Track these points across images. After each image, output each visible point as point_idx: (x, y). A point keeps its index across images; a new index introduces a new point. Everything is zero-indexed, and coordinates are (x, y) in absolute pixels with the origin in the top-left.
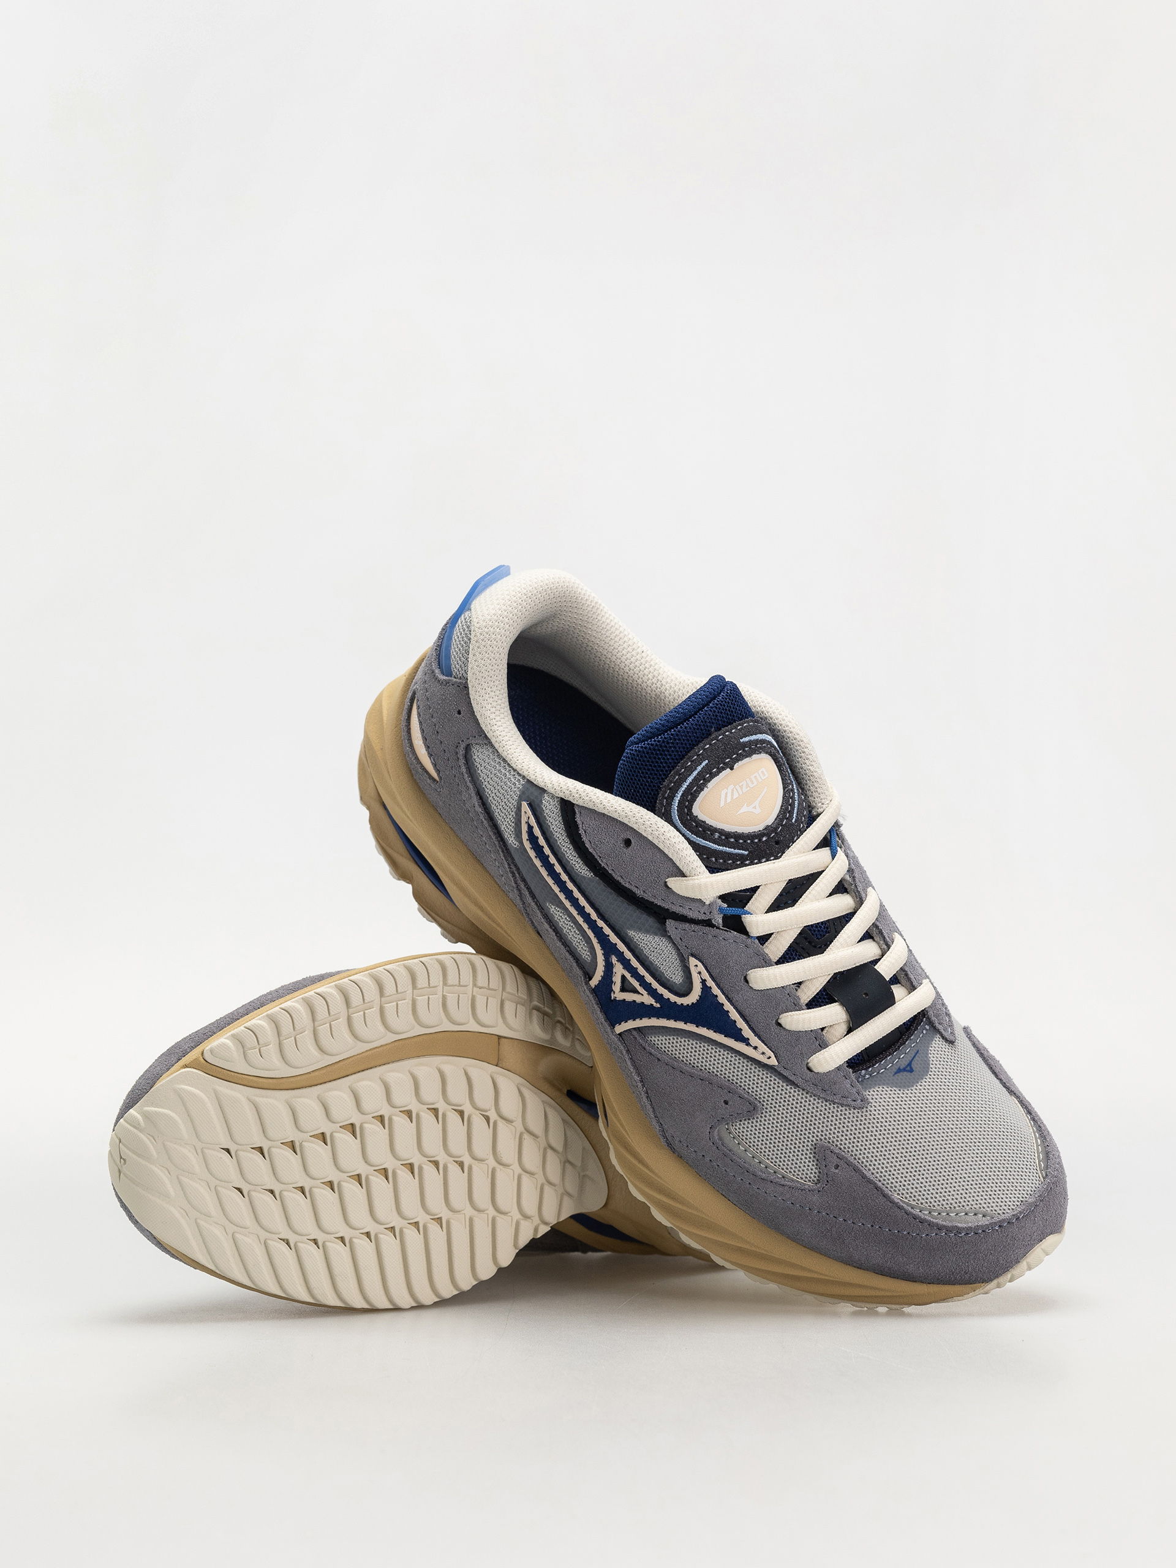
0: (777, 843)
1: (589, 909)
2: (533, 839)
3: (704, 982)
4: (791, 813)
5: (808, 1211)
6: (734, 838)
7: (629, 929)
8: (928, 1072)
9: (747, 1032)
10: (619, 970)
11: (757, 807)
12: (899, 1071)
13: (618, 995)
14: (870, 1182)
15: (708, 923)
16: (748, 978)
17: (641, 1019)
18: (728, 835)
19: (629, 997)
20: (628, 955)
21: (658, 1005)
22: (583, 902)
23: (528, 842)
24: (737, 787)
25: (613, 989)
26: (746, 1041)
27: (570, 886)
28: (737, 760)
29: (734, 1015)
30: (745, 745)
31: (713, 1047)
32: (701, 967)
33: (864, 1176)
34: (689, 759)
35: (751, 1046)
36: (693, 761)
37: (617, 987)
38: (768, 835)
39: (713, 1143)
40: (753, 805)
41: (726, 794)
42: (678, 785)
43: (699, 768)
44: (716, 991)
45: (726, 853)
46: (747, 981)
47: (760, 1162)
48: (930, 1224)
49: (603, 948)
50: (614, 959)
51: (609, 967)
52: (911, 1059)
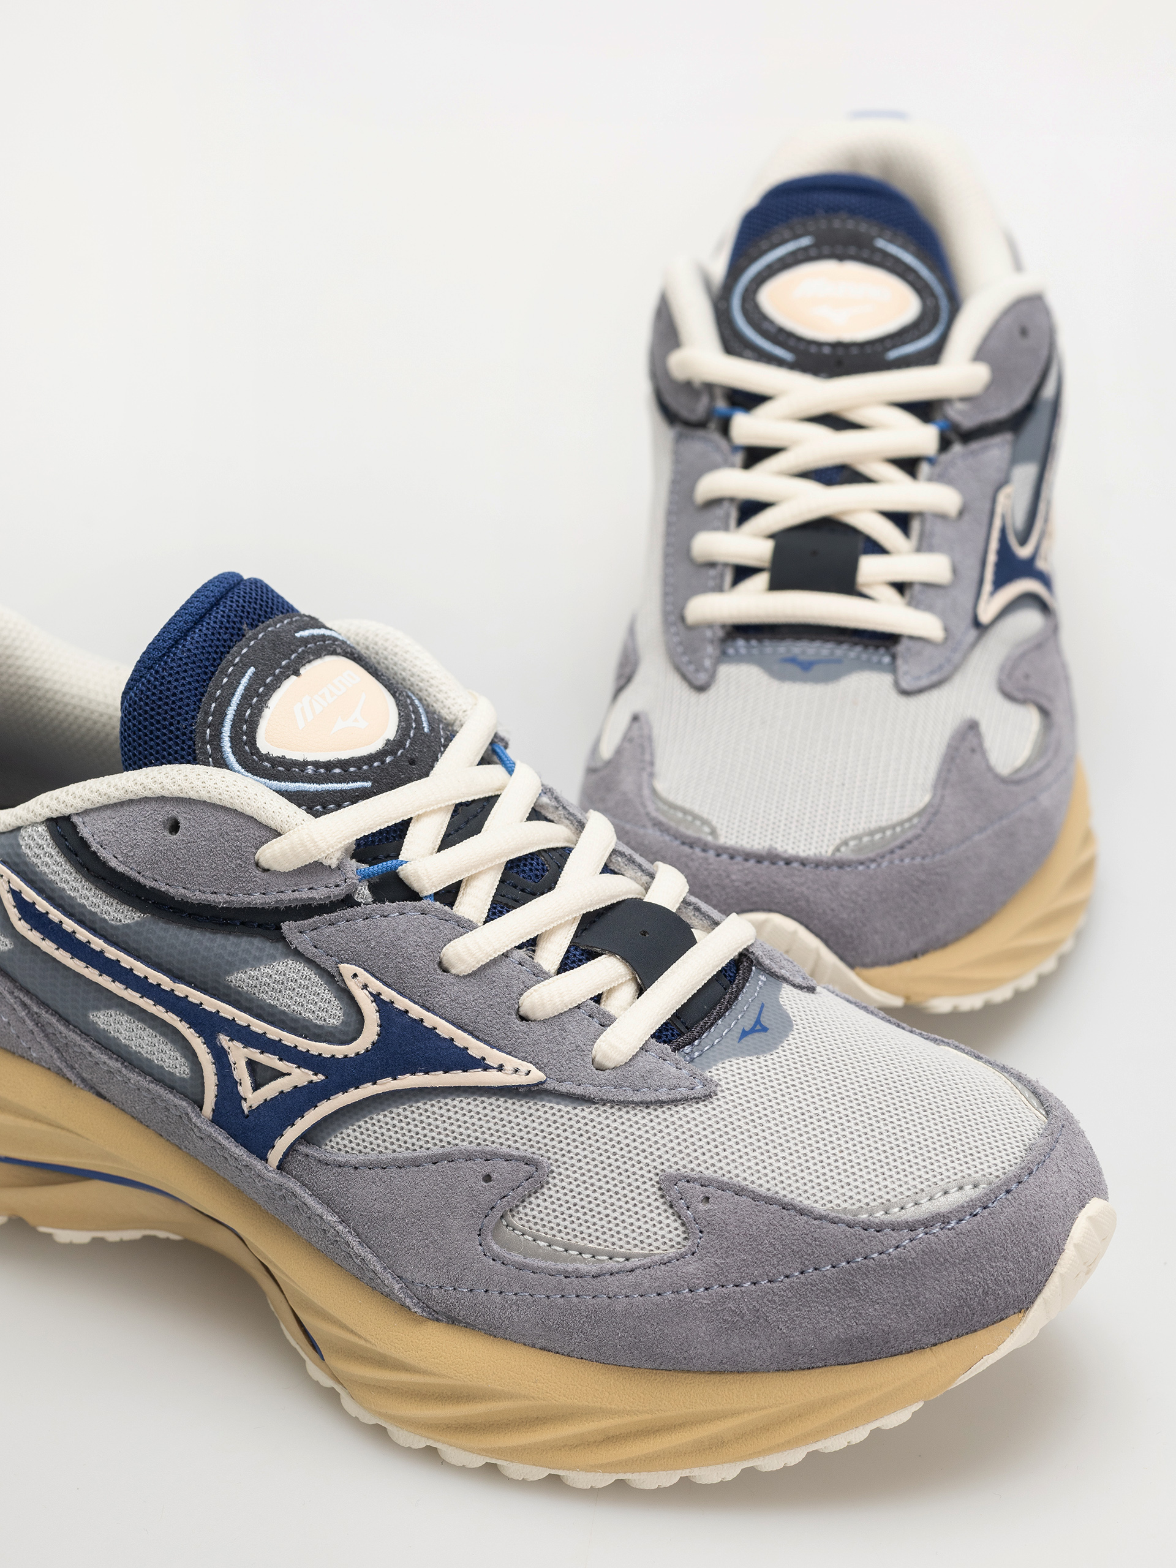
0: (412, 762)
1: (156, 977)
2: (27, 910)
3: (376, 997)
4: (418, 721)
5: (690, 1295)
6: (341, 768)
7: (229, 973)
8: (792, 1026)
9: (477, 1048)
10: (239, 1054)
11: (361, 722)
12: (745, 1034)
13: (252, 1098)
14: (769, 1201)
15: (348, 901)
16: (446, 964)
17: (303, 1117)
18: (329, 765)
19: (270, 1090)
20: (243, 1018)
21: (321, 1077)
22: (141, 969)
23: (22, 921)
24: (317, 699)
25: (242, 1094)
26: (481, 1064)
27: (112, 953)
28: (302, 662)
29: (445, 1029)
30: (305, 640)
31: (433, 1102)
32: (364, 976)
33: (756, 1197)
34: (224, 673)
35: (492, 1067)
36: (230, 674)
37: (245, 1088)
38: (393, 753)
39: (494, 1260)
40: (352, 718)
41: (302, 709)
42: (221, 714)
43: (244, 681)
44: (402, 1003)
45: (335, 791)
46: (445, 970)
47: (580, 1254)
48: (895, 1227)
49: (201, 1033)
50: (224, 1040)
51: (221, 1057)
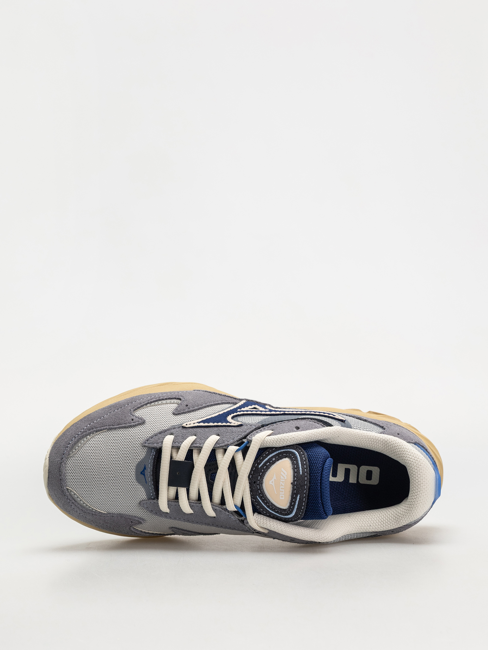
0: (254, 482)
3: (231, 423)
4: (261, 499)
6: (268, 466)
8: (136, 479)
9: (202, 424)
11: (272, 484)
12: (145, 468)
18: (271, 464)
24: (284, 480)
26: (199, 422)
28: (293, 488)
29: (211, 424)
30: (297, 496)
35: (196, 423)
38: (260, 481)
40: (273, 482)
41: (285, 474)
42: (301, 458)
52: (146, 477)
